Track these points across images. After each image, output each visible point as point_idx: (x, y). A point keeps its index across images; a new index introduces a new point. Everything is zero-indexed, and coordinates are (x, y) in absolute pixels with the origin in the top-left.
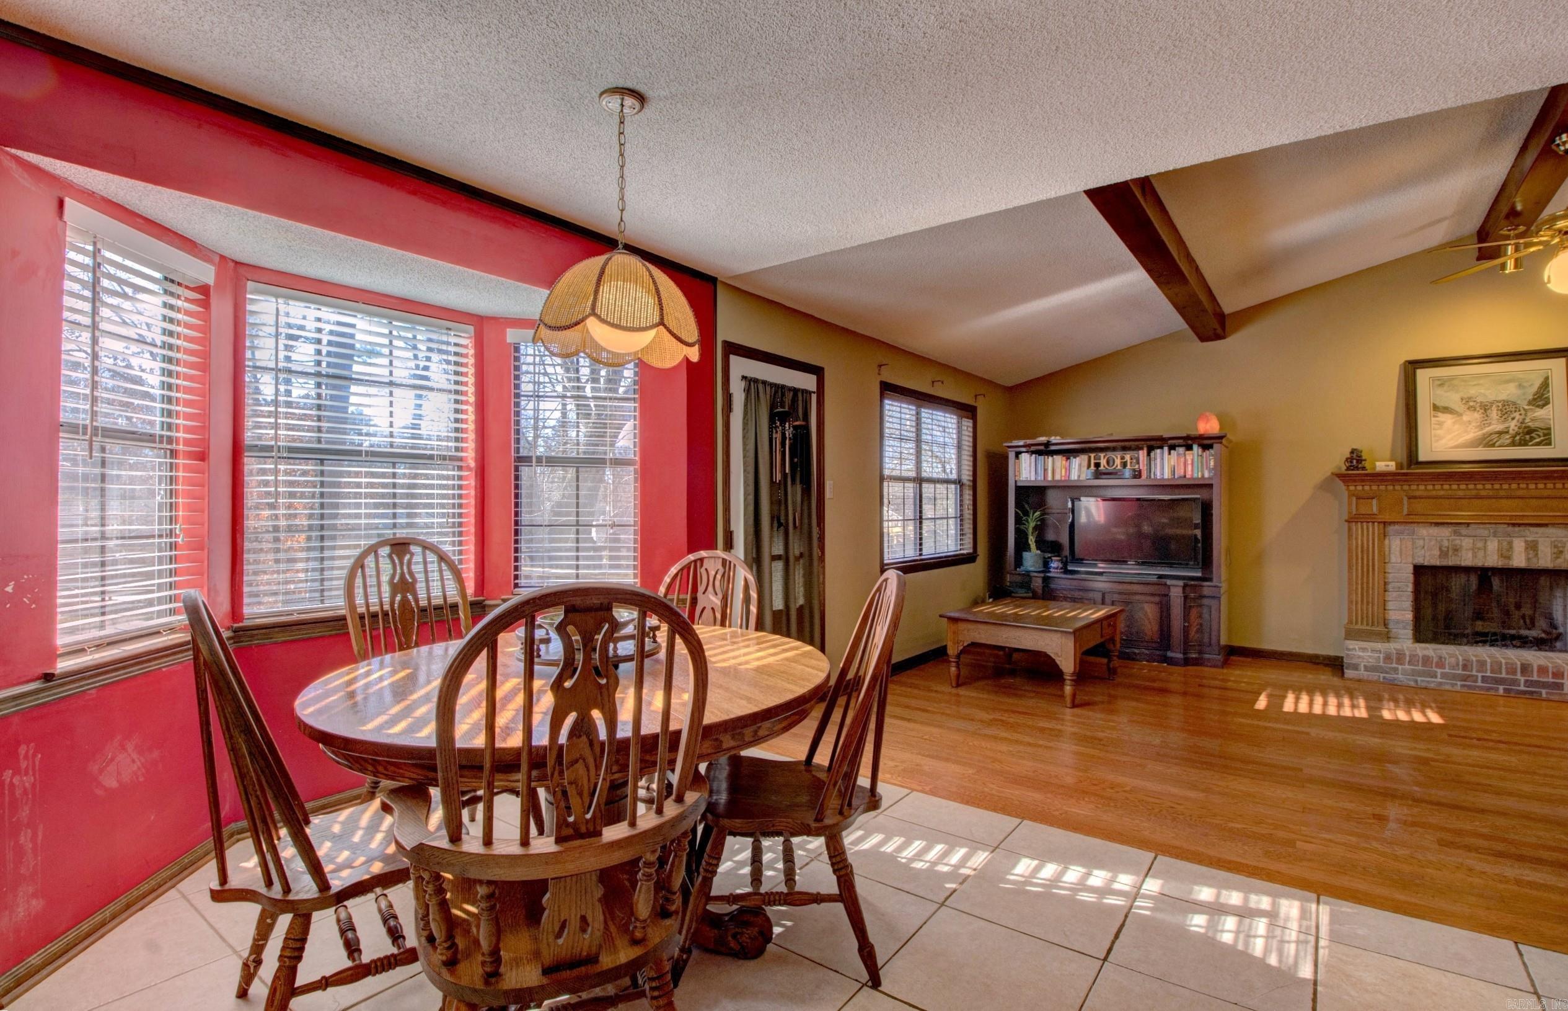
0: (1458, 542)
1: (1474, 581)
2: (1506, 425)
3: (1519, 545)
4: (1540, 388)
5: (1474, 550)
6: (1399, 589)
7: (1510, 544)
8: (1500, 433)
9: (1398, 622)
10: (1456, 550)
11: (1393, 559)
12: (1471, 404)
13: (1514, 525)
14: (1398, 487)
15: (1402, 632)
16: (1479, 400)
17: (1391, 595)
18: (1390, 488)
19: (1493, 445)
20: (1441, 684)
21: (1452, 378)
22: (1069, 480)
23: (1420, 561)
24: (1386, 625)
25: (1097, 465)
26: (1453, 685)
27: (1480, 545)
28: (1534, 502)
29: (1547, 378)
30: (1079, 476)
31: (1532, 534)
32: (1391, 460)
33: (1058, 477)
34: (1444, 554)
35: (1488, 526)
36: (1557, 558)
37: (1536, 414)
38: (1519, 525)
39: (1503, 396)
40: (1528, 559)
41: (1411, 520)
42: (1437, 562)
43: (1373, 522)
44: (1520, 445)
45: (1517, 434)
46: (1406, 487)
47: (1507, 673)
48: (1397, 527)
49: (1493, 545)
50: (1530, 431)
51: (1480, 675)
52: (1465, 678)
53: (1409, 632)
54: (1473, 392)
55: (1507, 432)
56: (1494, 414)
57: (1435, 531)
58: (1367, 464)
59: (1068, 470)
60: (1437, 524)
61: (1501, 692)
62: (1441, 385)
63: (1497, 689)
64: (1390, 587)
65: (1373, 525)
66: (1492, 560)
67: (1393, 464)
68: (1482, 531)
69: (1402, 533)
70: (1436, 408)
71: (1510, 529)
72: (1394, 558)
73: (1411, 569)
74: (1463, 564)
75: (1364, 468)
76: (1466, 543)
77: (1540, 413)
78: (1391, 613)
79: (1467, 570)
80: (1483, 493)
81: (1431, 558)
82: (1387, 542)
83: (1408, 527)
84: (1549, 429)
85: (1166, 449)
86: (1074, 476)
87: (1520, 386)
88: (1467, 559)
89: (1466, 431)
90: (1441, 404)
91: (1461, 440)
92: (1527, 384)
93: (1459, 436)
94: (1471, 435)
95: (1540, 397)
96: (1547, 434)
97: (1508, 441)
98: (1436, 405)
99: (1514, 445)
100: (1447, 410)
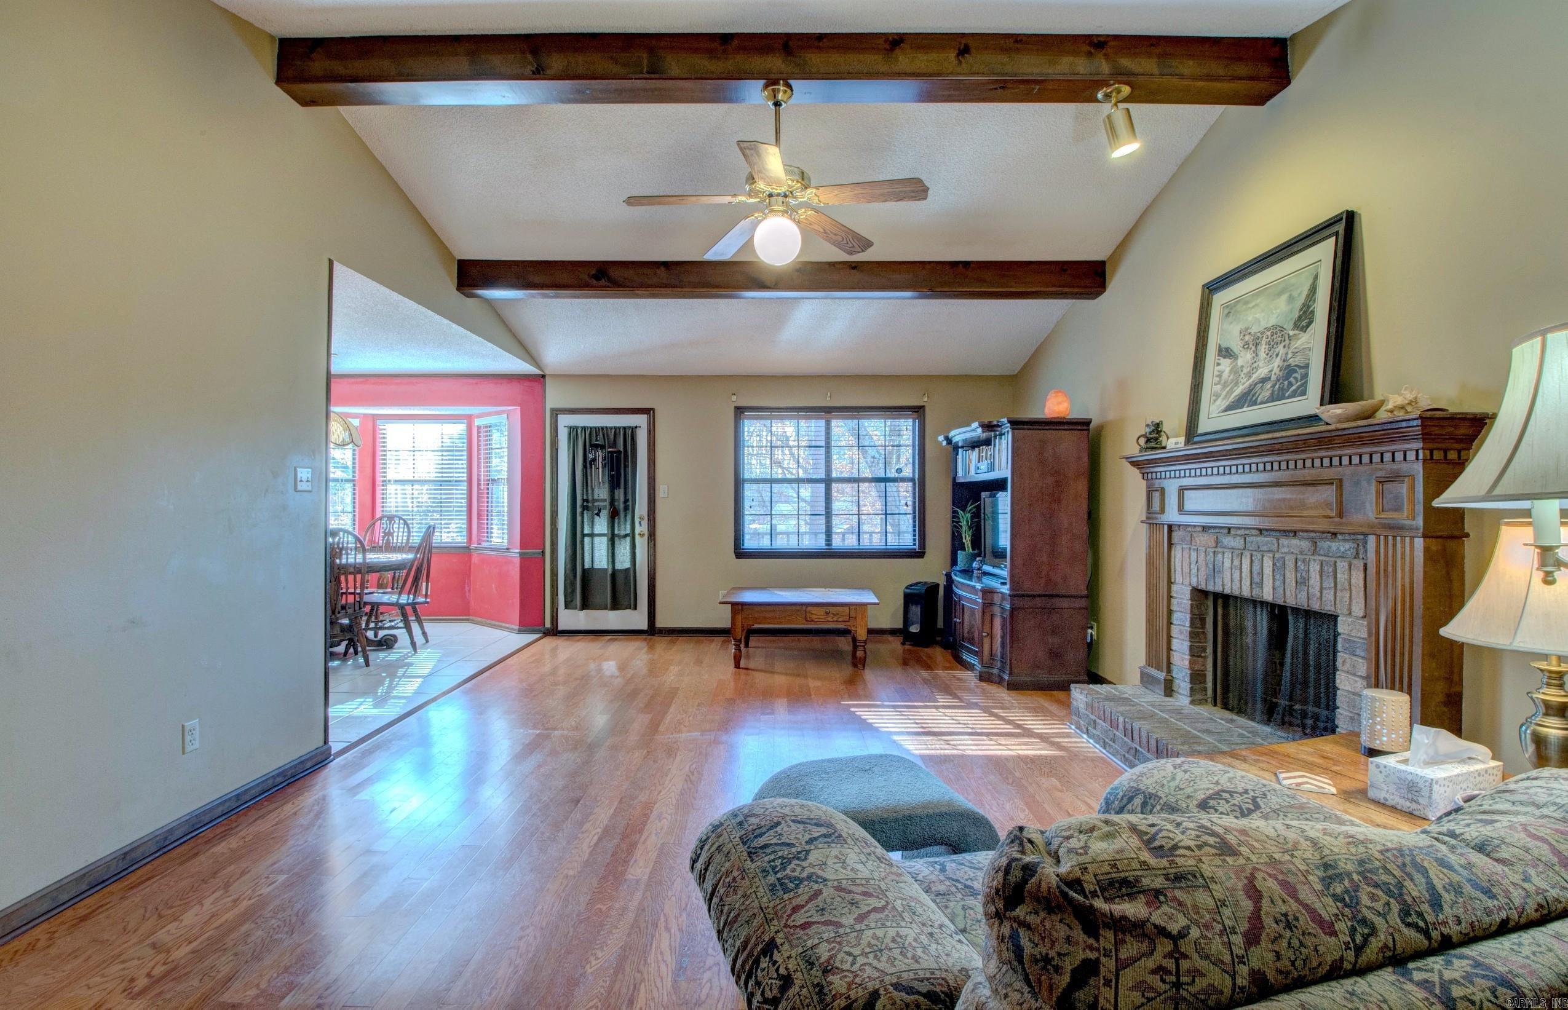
0: (1221, 556)
1: (1265, 620)
3: (1267, 562)
4: (1308, 296)
5: (1233, 570)
7: (1261, 560)
8: (1263, 382)
9: (1179, 670)
12: (1247, 339)
15: (1182, 684)
16: (1254, 330)
19: (1254, 403)
21: (1238, 301)
23: (1195, 582)
24: (1170, 671)
27: (1237, 561)
29: (1316, 277)
31: (1279, 547)
37: (1297, 344)
40: (1275, 588)
41: (1185, 521)
45: (1278, 380)
48: (1181, 532)
49: (1247, 564)
55: (1269, 379)
57: (1204, 538)
62: (1228, 315)
64: (1174, 617)
67: (1182, 440)
69: (1182, 540)
70: (1219, 352)
73: (1189, 592)
76: (1227, 558)
77: (1303, 340)
78: (1174, 654)
80: (1234, 480)
82: (1173, 552)
84: (1306, 367)
87: (1290, 299)
89: (1237, 384)
90: (1224, 345)
91: (1232, 398)
92: (1295, 294)
93: (1231, 391)
94: (1239, 390)
95: (1305, 312)
96: (1304, 376)
97: (1269, 394)
98: (1220, 347)
99: (1272, 400)
100: (1227, 352)
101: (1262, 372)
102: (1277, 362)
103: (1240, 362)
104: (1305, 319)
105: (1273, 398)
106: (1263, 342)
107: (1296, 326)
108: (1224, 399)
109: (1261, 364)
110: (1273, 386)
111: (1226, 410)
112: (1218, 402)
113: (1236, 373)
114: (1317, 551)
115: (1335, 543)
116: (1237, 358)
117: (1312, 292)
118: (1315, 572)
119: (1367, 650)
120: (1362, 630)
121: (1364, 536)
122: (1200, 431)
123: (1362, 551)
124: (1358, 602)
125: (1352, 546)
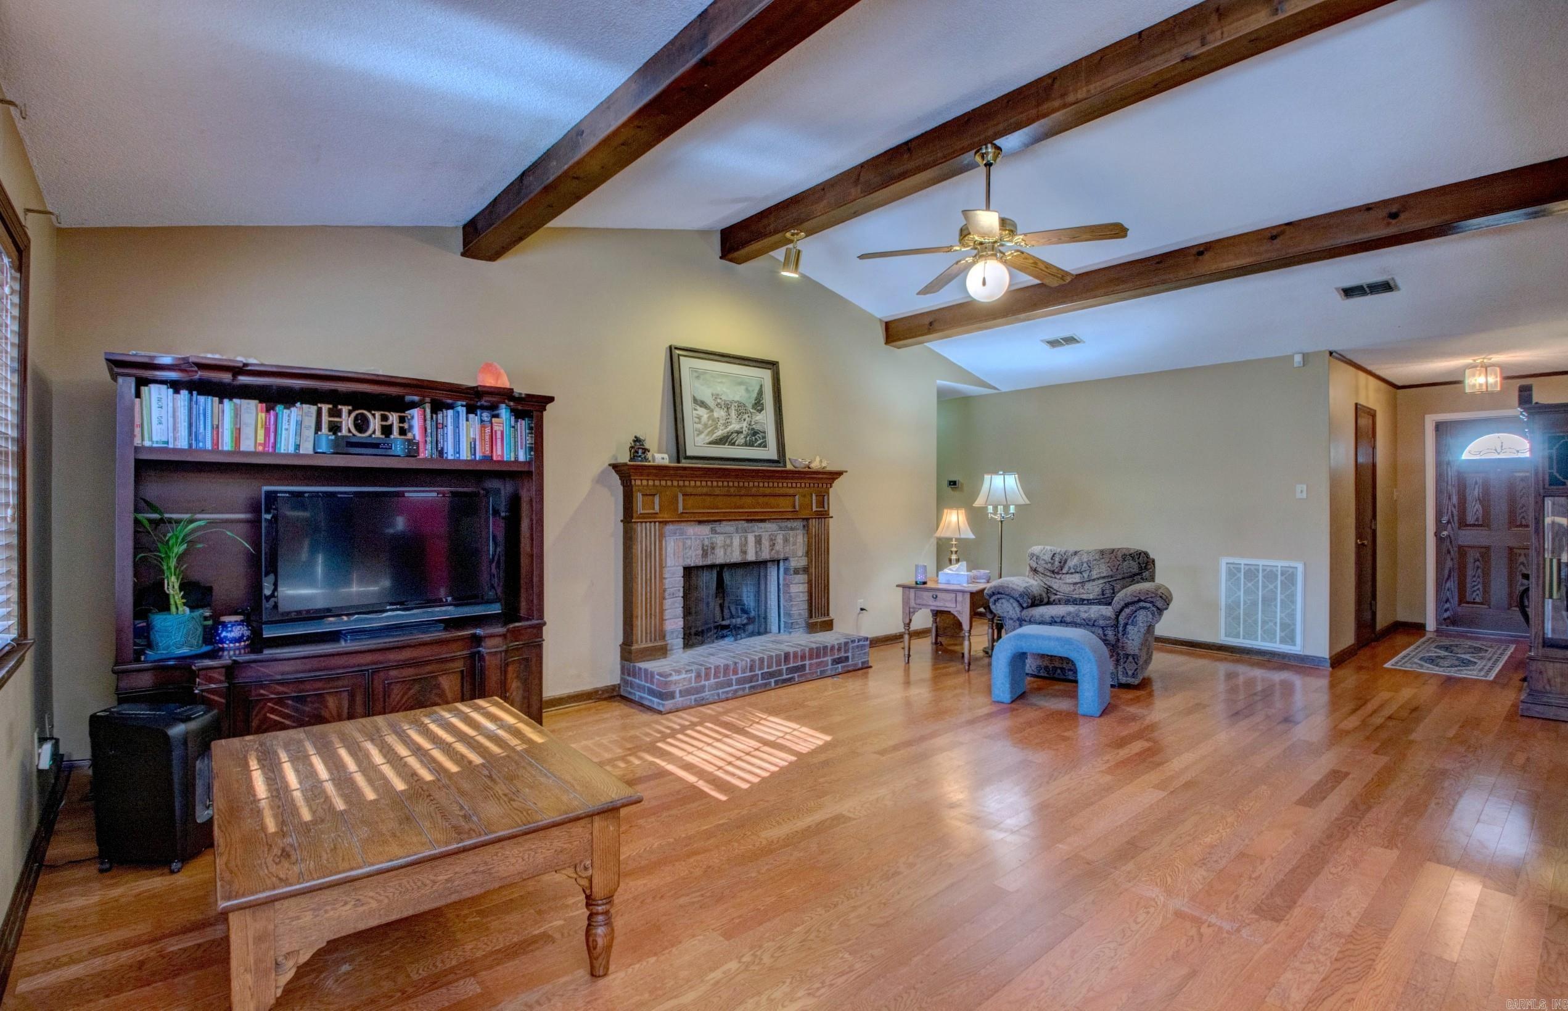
0: (714, 539)
1: (715, 576)
2: (741, 425)
3: (751, 539)
4: (758, 394)
5: (726, 547)
6: (673, 595)
7: (746, 538)
8: (739, 432)
9: (673, 632)
11: (669, 563)
12: (719, 401)
13: (748, 521)
14: (674, 483)
15: (675, 642)
16: (724, 398)
17: (668, 603)
18: (668, 483)
19: (733, 444)
20: (736, 691)
21: (705, 371)
22: (275, 454)
23: (688, 562)
24: (664, 638)
25: (335, 428)
26: (744, 689)
27: (728, 541)
28: (761, 499)
29: (761, 386)
30: (298, 447)
31: (759, 528)
33: (247, 445)
34: (705, 554)
35: (732, 523)
36: (772, 550)
37: (757, 418)
38: (751, 521)
39: (737, 398)
40: (756, 552)
41: (684, 518)
42: (700, 562)
43: (655, 522)
44: (750, 446)
45: (748, 435)
46: (681, 483)
48: (672, 526)
49: (736, 541)
50: (755, 433)
51: (760, 672)
52: (751, 679)
53: (681, 641)
54: (719, 389)
55: (742, 432)
56: (733, 413)
57: (699, 529)
58: (649, 455)
59: (272, 431)
60: (700, 522)
61: (773, 684)
62: (698, 377)
63: (770, 683)
64: (666, 594)
65: (655, 526)
66: (736, 557)
67: (666, 456)
68: (728, 527)
69: (675, 533)
70: (695, 400)
71: (746, 525)
72: (670, 561)
73: (681, 572)
74: (713, 563)
75: (646, 459)
76: (719, 540)
77: (759, 417)
78: (667, 622)
79: (711, 567)
81: (695, 560)
82: (664, 543)
83: (680, 526)
84: (764, 432)
85: (462, 410)
86: (286, 444)
87: (747, 390)
88: (720, 557)
90: (699, 397)
91: (714, 437)
92: (751, 389)
93: (712, 432)
94: (719, 433)
95: (759, 402)
96: (764, 437)
97: (743, 441)
98: (694, 397)
99: (746, 445)
100: (703, 404)
101: (735, 426)
102: (745, 424)
103: (716, 415)
104: (758, 405)
105: (746, 444)
106: (733, 408)
107: (753, 407)
108: (708, 435)
109: (733, 421)
110: (746, 437)
111: (710, 443)
112: (702, 436)
113: (713, 420)
114: (781, 529)
115: (789, 524)
116: (712, 411)
117: (760, 393)
118: (780, 540)
119: (806, 570)
120: (803, 562)
121: (807, 519)
122: (689, 453)
123: (804, 526)
124: (801, 550)
125: (798, 524)
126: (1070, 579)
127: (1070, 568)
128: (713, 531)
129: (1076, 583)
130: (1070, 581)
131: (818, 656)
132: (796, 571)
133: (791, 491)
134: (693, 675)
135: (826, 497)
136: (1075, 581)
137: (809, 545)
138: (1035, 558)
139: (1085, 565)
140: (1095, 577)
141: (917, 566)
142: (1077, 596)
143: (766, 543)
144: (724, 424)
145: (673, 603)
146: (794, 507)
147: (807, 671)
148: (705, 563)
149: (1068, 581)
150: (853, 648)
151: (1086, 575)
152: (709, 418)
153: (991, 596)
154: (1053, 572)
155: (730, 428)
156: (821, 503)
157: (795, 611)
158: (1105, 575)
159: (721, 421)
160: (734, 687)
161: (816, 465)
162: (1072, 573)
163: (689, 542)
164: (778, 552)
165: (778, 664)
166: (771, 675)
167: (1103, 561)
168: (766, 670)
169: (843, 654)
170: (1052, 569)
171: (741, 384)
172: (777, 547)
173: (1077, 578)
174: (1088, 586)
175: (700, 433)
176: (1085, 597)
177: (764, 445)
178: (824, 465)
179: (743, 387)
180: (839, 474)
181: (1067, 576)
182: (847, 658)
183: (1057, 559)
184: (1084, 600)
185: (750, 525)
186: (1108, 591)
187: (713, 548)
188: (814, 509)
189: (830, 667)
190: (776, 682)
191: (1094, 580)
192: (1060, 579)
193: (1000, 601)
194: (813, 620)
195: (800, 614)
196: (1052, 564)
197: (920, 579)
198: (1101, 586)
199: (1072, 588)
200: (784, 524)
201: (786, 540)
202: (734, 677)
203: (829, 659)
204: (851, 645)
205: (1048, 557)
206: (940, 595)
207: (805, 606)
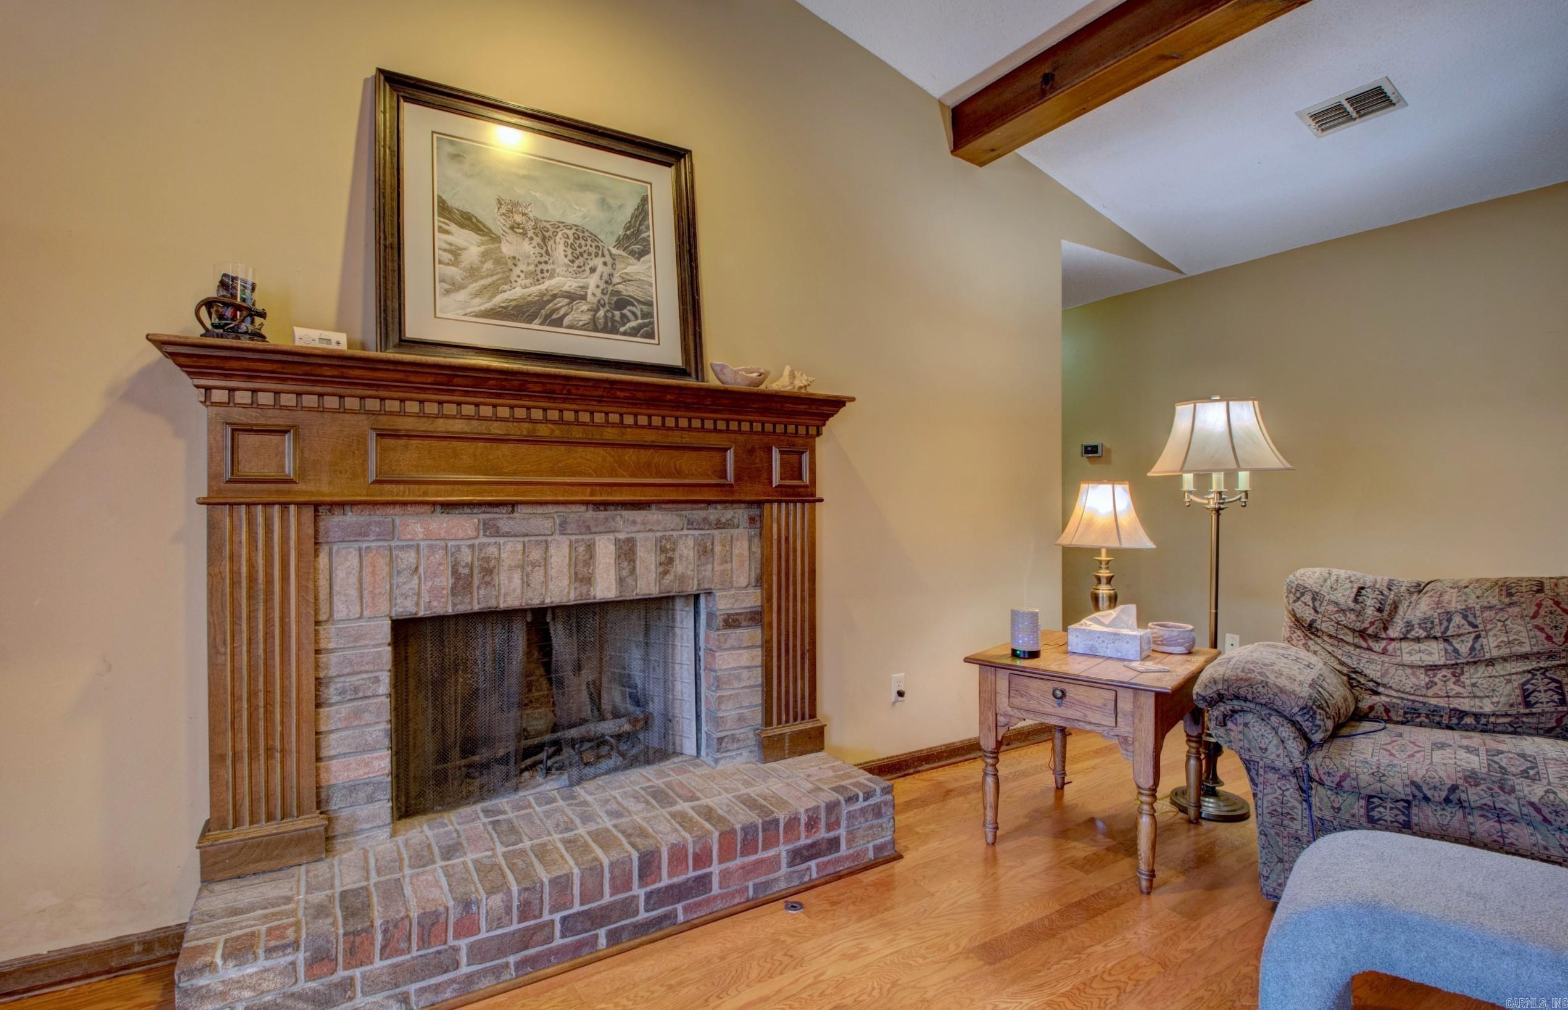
0: (492, 551)
1: (519, 637)
2: (581, 282)
3: (605, 549)
4: (635, 216)
5: (525, 567)
6: (356, 694)
7: (590, 548)
8: (573, 297)
9: (353, 788)
10: (489, 568)
11: (341, 610)
12: (518, 218)
13: (594, 505)
14: (352, 403)
15: (364, 811)
16: (532, 213)
17: (334, 716)
18: (332, 402)
19: (558, 323)
20: (470, 978)
23: (407, 607)
24: (320, 804)
26: (497, 971)
27: (536, 554)
28: (631, 455)
29: (644, 200)
31: (627, 523)
32: (339, 329)
34: (462, 583)
35: (551, 509)
36: (666, 573)
37: (629, 269)
38: (605, 505)
39: (574, 217)
40: (621, 581)
41: (383, 497)
42: (445, 606)
43: (284, 505)
44: (605, 330)
45: (600, 304)
46: (373, 404)
47: (615, 890)
48: (351, 518)
49: (560, 555)
50: (622, 303)
51: (557, 917)
52: (524, 940)
53: (383, 807)
55: (584, 297)
56: (560, 252)
57: (443, 524)
58: (270, 325)
60: (448, 507)
61: (602, 942)
62: (457, 156)
63: (590, 943)
64: (331, 693)
65: (284, 513)
66: (558, 591)
67: (342, 338)
68: (538, 521)
69: (362, 533)
70: (444, 209)
71: (590, 514)
72: (344, 607)
73: (386, 626)
74: (502, 606)
76: (509, 551)
77: (635, 268)
79: (508, 615)
80: (544, 430)
81: (432, 597)
82: (323, 560)
83: (377, 516)
84: (649, 304)
87: (603, 203)
88: (509, 592)
89: (507, 280)
91: (498, 300)
92: (613, 203)
93: (494, 289)
94: (517, 292)
95: (634, 234)
96: (649, 315)
97: (586, 318)
98: (441, 202)
99: (596, 330)
100: (468, 221)
101: (564, 281)
102: (593, 281)
103: (507, 249)
104: (633, 241)
105: (593, 326)
107: (619, 243)
108: (478, 294)
111: (484, 315)
112: (462, 296)
114: (691, 524)
115: (713, 514)
116: (496, 239)
117: (642, 212)
118: (687, 549)
119: (756, 617)
120: (752, 599)
121: (760, 504)
122: (410, 333)
123: (752, 520)
124: (743, 572)
125: (741, 514)
126: (1410, 653)
127: (1409, 626)
128: (492, 530)
129: (1433, 668)
130: (1415, 659)
131: (749, 847)
132: (731, 622)
133: (714, 440)
134: (301, 957)
135: (806, 458)
136: (1429, 660)
137: (765, 562)
138: (1307, 598)
139: (1457, 619)
140: (1495, 653)
141: (1014, 614)
142: (1442, 703)
143: (647, 558)
144: (528, 275)
145: (356, 714)
146: (724, 476)
147: (716, 890)
148: (462, 608)
149: (1407, 659)
150: (851, 816)
151: (1464, 648)
152: (485, 255)
153: (1212, 702)
154: (1362, 634)
155: (547, 284)
156: (793, 470)
157: (729, 712)
158: (1526, 649)
159: (522, 266)
160: (465, 970)
161: (781, 383)
162: (1418, 640)
163: (408, 558)
164: (682, 579)
165: (622, 883)
166: (596, 918)
167: (1516, 610)
168: (577, 908)
169: (822, 834)
170: (1358, 626)
171: (585, 187)
172: (679, 568)
173: (1434, 653)
174: (1476, 676)
175: (455, 287)
176: (1465, 705)
177: (647, 331)
178: (798, 383)
179: (591, 198)
180: (837, 403)
181: (1404, 645)
182: (834, 844)
183: (1370, 601)
184: (1463, 714)
185: (602, 515)
186: (1543, 697)
187: (488, 571)
188: (776, 480)
189: (784, 869)
190: (614, 937)
191: (1491, 662)
192: (1384, 652)
193: (1239, 718)
194: (775, 730)
195: (741, 718)
196: (1359, 614)
197: (1024, 644)
198: (1518, 681)
199: (1424, 679)
200: (699, 514)
201: (704, 551)
202: (463, 943)
203: (782, 850)
204: (845, 809)
205: (1343, 598)
206: (1072, 691)
207: (758, 699)
